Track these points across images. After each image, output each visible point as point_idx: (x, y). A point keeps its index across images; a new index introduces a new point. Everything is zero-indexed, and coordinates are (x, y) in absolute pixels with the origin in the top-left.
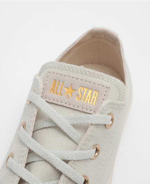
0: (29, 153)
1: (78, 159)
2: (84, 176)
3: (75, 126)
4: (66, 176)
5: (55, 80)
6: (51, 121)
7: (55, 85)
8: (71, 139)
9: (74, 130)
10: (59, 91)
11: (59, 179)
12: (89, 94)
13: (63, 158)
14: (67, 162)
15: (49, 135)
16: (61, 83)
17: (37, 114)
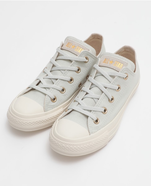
0: (91, 85)
1: (111, 88)
2: (112, 97)
3: (110, 76)
4: (105, 94)
5: (106, 59)
6: (100, 73)
7: (105, 60)
8: (106, 78)
9: (110, 77)
10: (106, 62)
11: (101, 95)
12: (119, 64)
13: (105, 86)
14: (106, 88)
15: (100, 78)
16: (108, 59)
17: (97, 72)
